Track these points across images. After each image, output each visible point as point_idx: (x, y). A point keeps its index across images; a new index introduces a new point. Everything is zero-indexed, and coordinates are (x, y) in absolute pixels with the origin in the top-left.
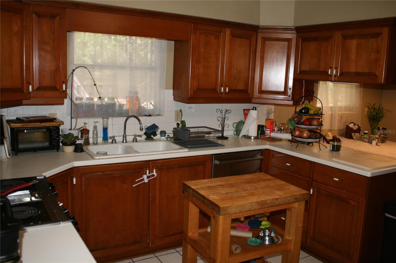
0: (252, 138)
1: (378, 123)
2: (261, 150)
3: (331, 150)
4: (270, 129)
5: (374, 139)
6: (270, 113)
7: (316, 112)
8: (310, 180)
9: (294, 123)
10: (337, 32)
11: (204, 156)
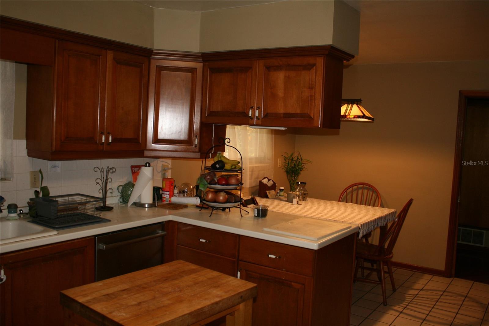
0: (145, 206)
1: (297, 176)
2: (162, 222)
3: (255, 216)
4: (169, 192)
5: (294, 197)
6: (166, 170)
7: (233, 167)
8: (235, 260)
9: (206, 183)
10: (258, 61)
11: (83, 239)
